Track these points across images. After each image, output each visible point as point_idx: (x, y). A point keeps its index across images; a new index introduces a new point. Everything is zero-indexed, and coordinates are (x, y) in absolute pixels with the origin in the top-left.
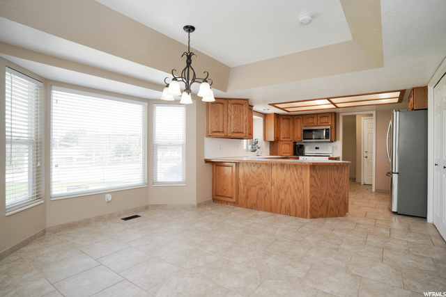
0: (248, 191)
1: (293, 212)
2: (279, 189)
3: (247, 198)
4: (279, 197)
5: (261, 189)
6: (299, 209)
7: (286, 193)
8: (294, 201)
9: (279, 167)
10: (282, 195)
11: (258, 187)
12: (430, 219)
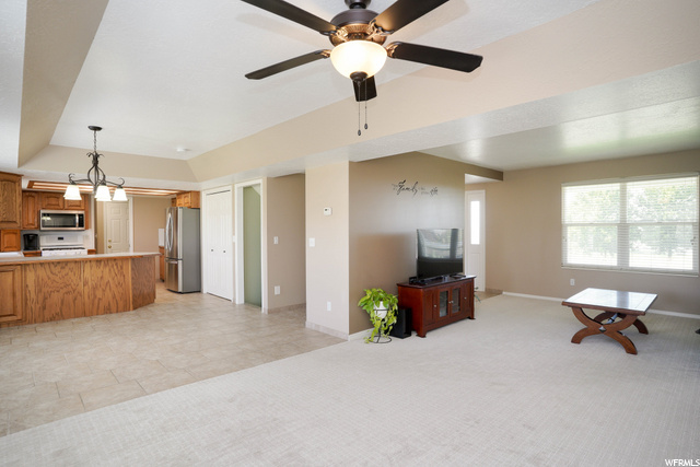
0: (45, 299)
1: (113, 307)
2: (95, 288)
3: (44, 308)
4: (95, 296)
5: (68, 293)
6: (121, 304)
7: (104, 291)
8: (114, 297)
9: (94, 264)
10: (99, 294)
11: (65, 290)
12: (205, 289)
